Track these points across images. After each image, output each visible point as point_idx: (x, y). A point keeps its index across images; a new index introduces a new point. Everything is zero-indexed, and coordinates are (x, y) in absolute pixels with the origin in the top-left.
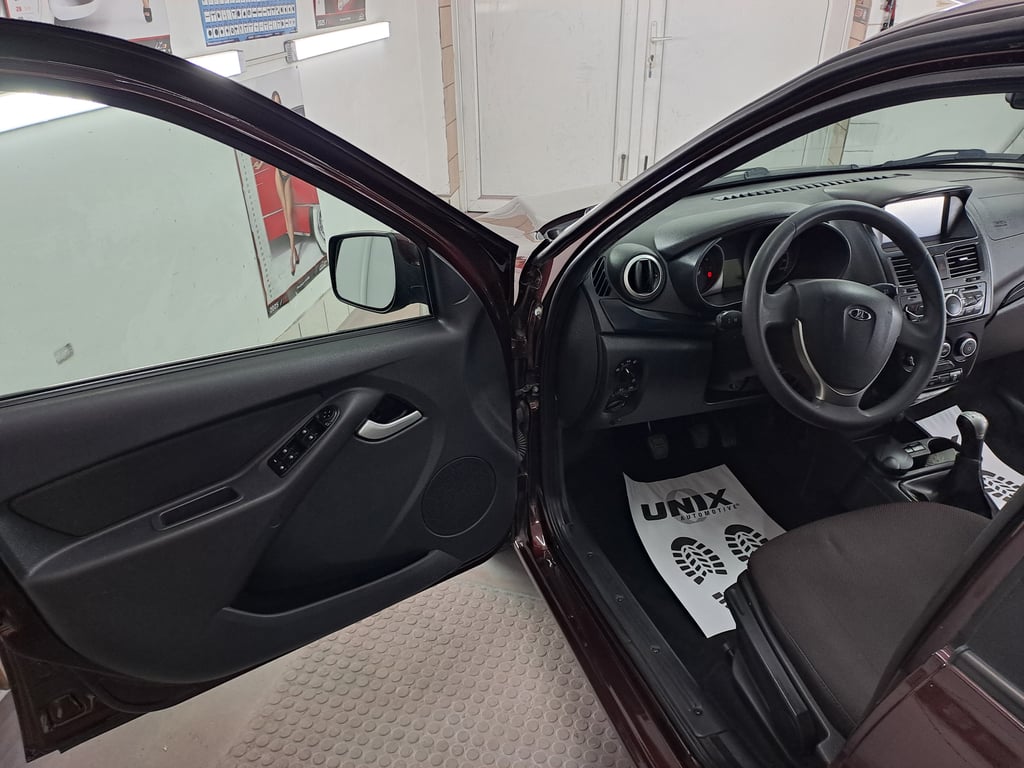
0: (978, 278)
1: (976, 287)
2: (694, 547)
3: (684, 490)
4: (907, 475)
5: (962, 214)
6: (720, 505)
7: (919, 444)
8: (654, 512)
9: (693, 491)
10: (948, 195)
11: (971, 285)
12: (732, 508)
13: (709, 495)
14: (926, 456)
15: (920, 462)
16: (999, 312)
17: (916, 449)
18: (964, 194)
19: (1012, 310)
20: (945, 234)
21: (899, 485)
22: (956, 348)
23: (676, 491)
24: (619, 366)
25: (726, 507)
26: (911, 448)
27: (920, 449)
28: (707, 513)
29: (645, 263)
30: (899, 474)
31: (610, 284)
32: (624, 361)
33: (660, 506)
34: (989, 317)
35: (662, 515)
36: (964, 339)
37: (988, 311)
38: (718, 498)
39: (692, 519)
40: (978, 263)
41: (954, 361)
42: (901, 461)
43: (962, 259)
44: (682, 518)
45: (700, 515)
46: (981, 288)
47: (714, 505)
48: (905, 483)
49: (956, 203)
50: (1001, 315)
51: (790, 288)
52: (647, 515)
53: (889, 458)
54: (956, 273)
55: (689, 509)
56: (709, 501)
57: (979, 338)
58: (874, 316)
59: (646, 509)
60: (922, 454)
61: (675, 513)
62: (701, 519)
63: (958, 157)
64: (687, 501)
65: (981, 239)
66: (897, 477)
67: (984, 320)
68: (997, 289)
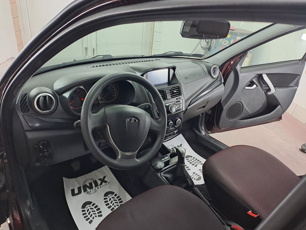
0: (180, 98)
1: (180, 101)
2: (91, 205)
3: (90, 179)
4: (162, 170)
5: (174, 75)
6: (104, 183)
7: (167, 156)
8: (76, 191)
9: (93, 179)
10: (169, 68)
11: (178, 100)
12: (108, 184)
13: (100, 179)
14: (169, 160)
15: (167, 163)
16: (188, 108)
17: (166, 158)
18: (174, 68)
19: (192, 107)
20: (169, 83)
21: (160, 174)
22: (175, 123)
23: (87, 180)
24: (37, 145)
25: (105, 184)
26: (164, 158)
27: (167, 158)
28: (98, 188)
29: (45, 97)
30: (160, 170)
31: (29, 107)
32: (39, 142)
33: (79, 189)
34: (184, 112)
35: (80, 192)
36: (177, 119)
37: (184, 109)
38: (103, 181)
39: (92, 192)
40: (179, 93)
41: (175, 127)
42: (160, 164)
43: (174, 92)
44: (88, 192)
45: (95, 189)
46: (181, 101)
47: (101, 184)
48: (162, 173)
49: (172, 71)
50: (189, 109)
51: (104, 110)
52: (73, 194)
53: (156, 164)
54: (172, 97)
55: (91, 187)
56: (99, 182)
57: (182, 118)
58: (139, 120)
59: (73, 191)
60: (168, 160)
61: (85, 190)
62: (95, 192)
63: (175, 54)
64: (91, 184)
65: (180, 84)
66: (159, 171)
67: (183, 112)
68: (186, 101)
